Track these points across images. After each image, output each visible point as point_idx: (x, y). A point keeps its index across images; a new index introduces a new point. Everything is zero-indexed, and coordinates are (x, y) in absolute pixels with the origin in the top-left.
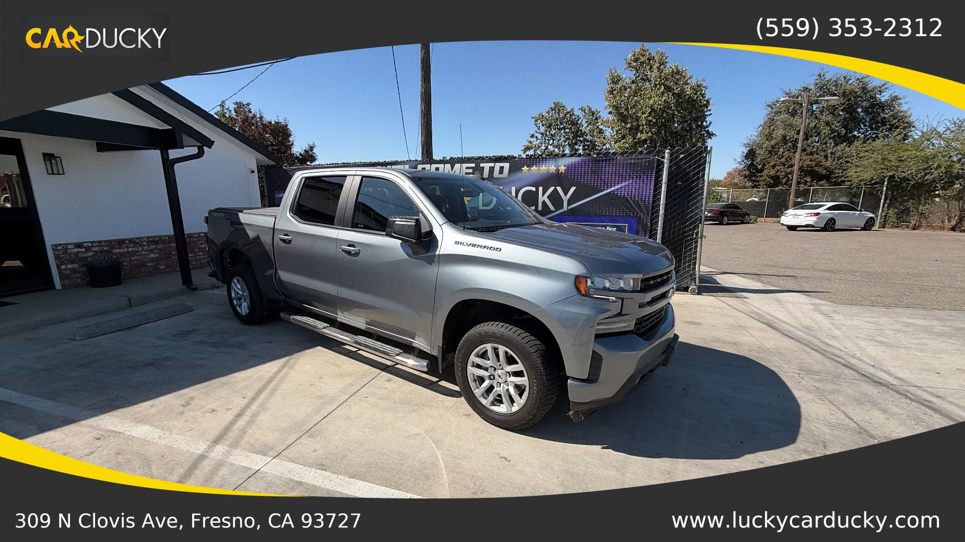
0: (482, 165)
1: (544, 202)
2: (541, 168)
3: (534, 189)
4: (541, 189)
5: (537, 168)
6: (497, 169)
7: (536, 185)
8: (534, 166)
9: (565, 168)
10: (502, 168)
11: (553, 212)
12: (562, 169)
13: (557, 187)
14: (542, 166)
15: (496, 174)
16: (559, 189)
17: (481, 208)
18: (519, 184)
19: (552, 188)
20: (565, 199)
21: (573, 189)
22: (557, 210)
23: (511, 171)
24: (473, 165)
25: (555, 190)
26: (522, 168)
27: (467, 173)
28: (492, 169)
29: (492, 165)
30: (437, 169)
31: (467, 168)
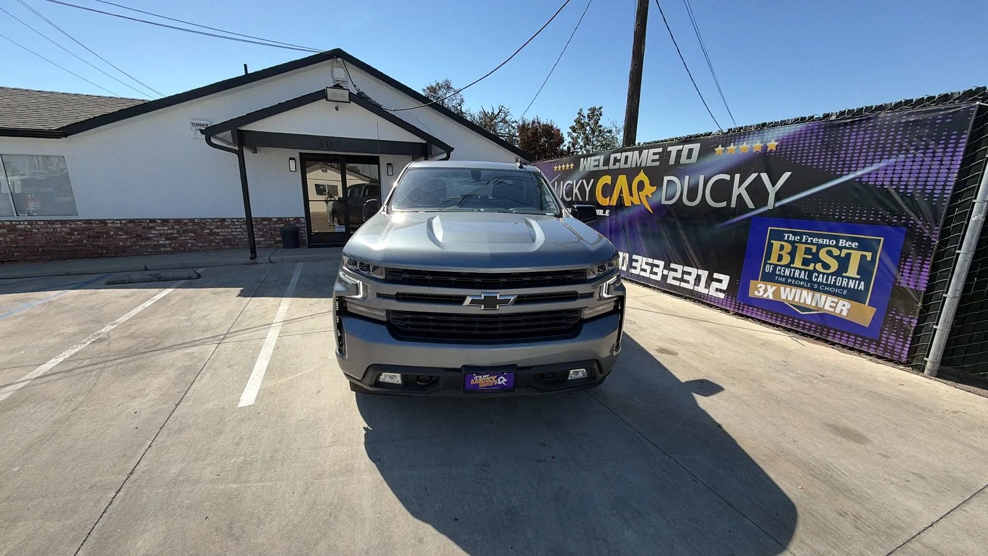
0: (669, 149)
1: (740, 196)
2: (741, 147)
3: (727, 177)
4: (737, 176)
5: (735, 147)
6: (685, 153)
7: (731, 172)
8: (732, 144)
9: (777, 143)
10: (691, 151)
11: (752, 210)
12: (772, 145)
13: (761, 174)
14: (743, 144)
15: (683, 160)
16: (764, 176)
17: (664, 202)
18: (709, 172)
19: (754, 175)
20: (772, 191)
21: (787, 175)
22: (757, 208)
23: (701, 154)
24: (660, 150)
25: (759, 178)
26: (716, 149)
27: (653, 161)
28: (679, 153)
29: (680, 147)
30: (627, 157)
31: (654, 154)
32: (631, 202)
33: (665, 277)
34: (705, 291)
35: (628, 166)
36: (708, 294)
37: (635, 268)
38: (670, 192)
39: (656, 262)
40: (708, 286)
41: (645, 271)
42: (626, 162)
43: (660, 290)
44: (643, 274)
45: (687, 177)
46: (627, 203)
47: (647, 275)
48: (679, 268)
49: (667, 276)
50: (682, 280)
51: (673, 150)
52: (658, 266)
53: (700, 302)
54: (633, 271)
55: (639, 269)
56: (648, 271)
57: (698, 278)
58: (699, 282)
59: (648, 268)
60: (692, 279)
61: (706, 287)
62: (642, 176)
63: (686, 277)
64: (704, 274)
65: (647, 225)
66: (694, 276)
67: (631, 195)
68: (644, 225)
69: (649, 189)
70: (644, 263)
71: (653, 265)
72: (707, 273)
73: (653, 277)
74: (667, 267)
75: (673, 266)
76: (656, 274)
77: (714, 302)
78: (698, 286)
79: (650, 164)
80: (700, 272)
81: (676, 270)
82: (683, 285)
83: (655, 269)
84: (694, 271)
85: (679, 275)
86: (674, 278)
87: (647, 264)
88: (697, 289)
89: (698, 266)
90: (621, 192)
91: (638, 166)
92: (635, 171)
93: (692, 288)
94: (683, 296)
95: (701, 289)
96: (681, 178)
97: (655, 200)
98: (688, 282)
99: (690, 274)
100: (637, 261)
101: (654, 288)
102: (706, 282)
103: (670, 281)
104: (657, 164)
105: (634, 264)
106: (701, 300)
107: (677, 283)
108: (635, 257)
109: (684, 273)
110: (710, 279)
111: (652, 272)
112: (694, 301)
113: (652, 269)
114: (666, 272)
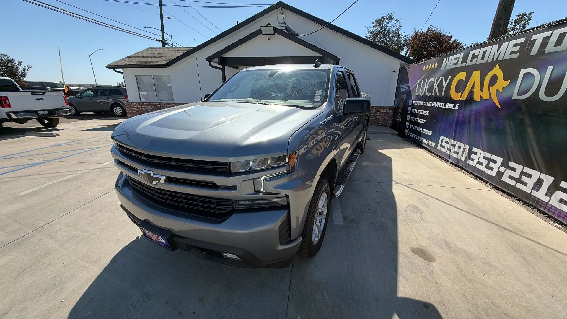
0: (534, 37)
6: (554, 39)
10: (562, 36)
15: (550, 47)
17: (515, 97)
24: (523, 40)
27: (512, 53)
28: (546, 41)
29: (548, 33)
30: (485, 52)
31: (515, 45)
32: (480, 96)
33: (500, 174)
34: (546, 199)
35: (484, 61)
36: (547, 203)
37: (473, 160)
38: (525, 86)
39: (494, 157)
40: (550, 192)
41: (481, 164)
42: (483, 58)
43: (493, 185)
44: (479, 166)
45: (550, 68)
46: (477, 98)
47: (482, 168)
48: (519, 168)
49: (503, 173)
50: (519, 180)
51: (539, 38)
52: (495, 162)
53: (535, 208)
54: (470, 162)
55: (476, 161)
56: (484, 165)
57: (539, 183)
58: (540, 187)
59: (485, 162)
60: (531, 182)
61: (546, 195)
62: (497, 71)
63: (524, 178)
64: (548, 180)
65: (492, 121)
66: (534, 179)
67: (482, 89)
68: (489, 120)
69: (501, 83)
70: (482, 157)
71: (490, 160)
72: (551, 179)
73: (488, 172)
74: (505, 164)
75: (511, 164)
76: (492, 169)
77: (554, 213)
78: (537, 191)
79: (508, 56)
80: (543, 176)
81: (514, 170)
82: (519, 186)
83: (491, 165)
84: (536, 174)
85: (516, 175)
86: (510, 177)
87: (484, 158)
88: (534, 193)
89: (543, 169)
90: (473, 87)
91: (495, 60)
92: (490, 66)
93: (529, 192)
94: (517, 197)
95: (541, 195)
96: (542, 69)
97: (505, 95)
98: (525, 184)
99: (530, 176)
100: (475, 154)
101: (487, 182)
102: (549, 189)
103: (505, 179)
104: (516, 56)
105: (473, 156)
106: (538, 207)
107: (512, 183)
108: (474, 150)
109: (522, 173)
110: (554, 187)
111: (487, 167)
112: (529, 206)
113: (488, 164)
114: (502, 169)
